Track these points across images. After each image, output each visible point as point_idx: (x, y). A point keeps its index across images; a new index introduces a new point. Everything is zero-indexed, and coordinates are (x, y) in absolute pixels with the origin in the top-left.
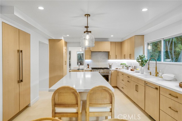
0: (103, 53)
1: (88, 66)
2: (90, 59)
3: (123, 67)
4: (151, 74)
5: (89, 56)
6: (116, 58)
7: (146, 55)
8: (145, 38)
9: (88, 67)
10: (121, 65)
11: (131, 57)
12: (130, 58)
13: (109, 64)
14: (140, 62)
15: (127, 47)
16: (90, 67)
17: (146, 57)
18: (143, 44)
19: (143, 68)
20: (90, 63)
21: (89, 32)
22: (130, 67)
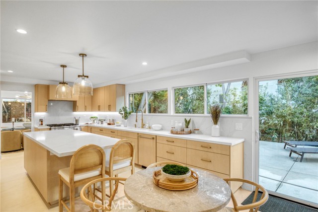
0: (66, 102)
1: (42, 122)
2: (46, 111)
3: (94, 121)
4: (136, 127)
5: (44, 107)
6: (86, 110)
7: (127, 106)
8: (127, 88)
9: (42, 124)
10: (92, 119)
11: (110, 108)
12: (110, 110)
13: (75, 118)
14: (122, 114)
15: (102, 97)
16: (44, 123)
17: (127, 109)
18: (124, 94)
19: (126, 120)
20: (44, 118)
21: (85, 76)
22: (105, 120)
